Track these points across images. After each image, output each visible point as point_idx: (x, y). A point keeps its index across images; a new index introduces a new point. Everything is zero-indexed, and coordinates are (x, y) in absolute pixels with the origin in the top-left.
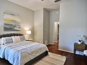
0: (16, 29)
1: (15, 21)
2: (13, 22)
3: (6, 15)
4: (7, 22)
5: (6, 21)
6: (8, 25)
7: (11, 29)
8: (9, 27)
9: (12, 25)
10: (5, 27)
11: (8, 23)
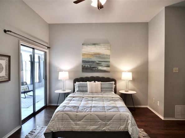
0: (100, 68)
1: (99, 54)
2: (96, 57)
3: (85, 47)
4: (86, 58)
5: (84, 57)
6: (88, 62)
7: (92, 69)
8: (89, 66)
9: (93, 62)
10: (83, 65)
11: (87, 60)
